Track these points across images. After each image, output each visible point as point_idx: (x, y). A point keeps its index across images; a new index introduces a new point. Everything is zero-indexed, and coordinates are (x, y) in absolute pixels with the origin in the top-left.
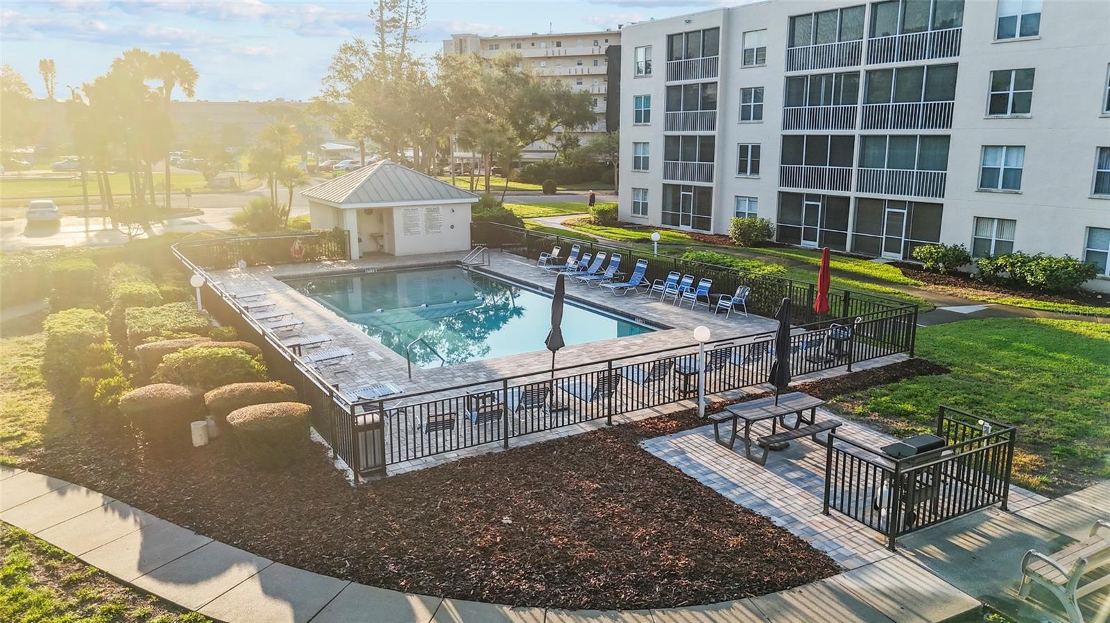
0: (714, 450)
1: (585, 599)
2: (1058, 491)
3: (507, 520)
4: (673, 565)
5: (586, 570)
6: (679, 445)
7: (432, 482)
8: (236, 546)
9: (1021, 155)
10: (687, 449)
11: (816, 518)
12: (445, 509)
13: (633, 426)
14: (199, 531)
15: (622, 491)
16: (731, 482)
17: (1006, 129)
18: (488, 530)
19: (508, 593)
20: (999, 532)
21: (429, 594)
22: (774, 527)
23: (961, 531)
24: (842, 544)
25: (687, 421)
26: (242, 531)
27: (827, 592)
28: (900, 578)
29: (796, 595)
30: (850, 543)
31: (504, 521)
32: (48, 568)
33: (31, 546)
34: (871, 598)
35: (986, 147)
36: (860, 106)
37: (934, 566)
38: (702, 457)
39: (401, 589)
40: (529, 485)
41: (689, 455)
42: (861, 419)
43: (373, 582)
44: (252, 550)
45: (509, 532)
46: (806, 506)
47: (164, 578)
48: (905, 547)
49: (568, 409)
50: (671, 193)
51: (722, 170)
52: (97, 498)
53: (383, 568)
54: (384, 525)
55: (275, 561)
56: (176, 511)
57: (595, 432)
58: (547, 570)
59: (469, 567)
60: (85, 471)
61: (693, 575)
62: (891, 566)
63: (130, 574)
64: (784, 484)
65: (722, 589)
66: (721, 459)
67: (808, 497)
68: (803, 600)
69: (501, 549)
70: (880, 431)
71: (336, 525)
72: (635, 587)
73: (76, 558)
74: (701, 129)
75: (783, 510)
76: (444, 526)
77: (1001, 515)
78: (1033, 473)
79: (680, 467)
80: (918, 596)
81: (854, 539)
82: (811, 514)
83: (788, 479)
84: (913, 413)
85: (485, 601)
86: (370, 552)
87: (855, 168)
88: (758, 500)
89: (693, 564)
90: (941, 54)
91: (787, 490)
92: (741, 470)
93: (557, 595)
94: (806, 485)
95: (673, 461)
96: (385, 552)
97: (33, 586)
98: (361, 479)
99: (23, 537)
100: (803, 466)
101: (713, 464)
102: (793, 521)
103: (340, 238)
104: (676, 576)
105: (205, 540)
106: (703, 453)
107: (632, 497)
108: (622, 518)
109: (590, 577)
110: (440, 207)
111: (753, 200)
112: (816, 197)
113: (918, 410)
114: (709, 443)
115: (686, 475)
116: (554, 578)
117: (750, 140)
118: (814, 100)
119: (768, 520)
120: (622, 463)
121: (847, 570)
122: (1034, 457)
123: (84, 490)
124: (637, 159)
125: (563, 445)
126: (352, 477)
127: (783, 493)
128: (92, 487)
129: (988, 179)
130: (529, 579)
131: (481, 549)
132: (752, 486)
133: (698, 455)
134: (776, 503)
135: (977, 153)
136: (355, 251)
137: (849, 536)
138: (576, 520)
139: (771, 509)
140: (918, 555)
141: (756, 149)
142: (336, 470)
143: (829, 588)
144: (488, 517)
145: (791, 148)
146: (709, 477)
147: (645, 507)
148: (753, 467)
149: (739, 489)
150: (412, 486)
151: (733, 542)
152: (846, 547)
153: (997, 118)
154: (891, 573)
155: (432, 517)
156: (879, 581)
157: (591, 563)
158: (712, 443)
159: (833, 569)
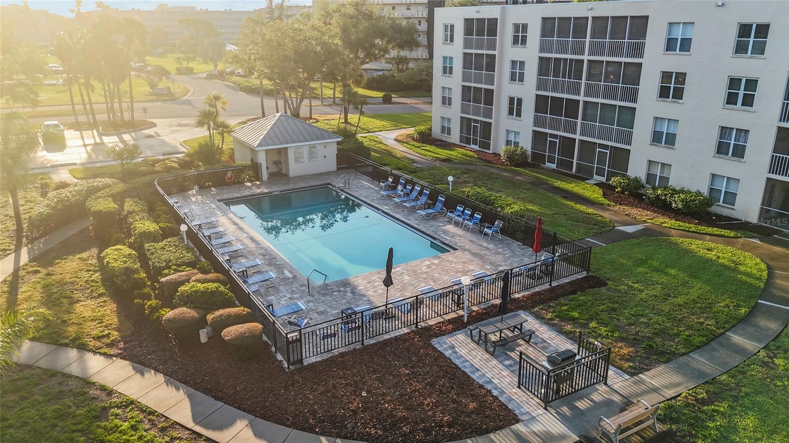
0: (470, 346)
1: (400, 439)
2: (636, 372)
3: (364, 394)
4: (442, 420)
5: (401, 423)
6: (452, 342)
7: (327, 369)
8: (235, 407)
9: (676, 124)
10: (456, 345)
11: (514, 390)
12: (334, 387)
13: (428, 329)
14: (217, 398)
15: (420, 375)
16: (476, 368)
17: (668, 108)
18: (355, 399)
19: (366, 435)
20: (599, 398)
21: (330, 436)
22: (493, 396)
23: (581, 398)
24: (523, 406)
25: (457, 325)
26: (237, 399)
27: (511, 434)
28: (546, 425)
29: (497, 435)
30: (527, 405)
31: (363, 395)
32: (150, 420)
33: (137, 407)
34: (530, 437)
35: (656, 118)
36: (583, 81)
37: (564, 419)
38: (463, 351)
39: (317, 433)
40: (374, 372)
41: (456, 349)
42: (548, 323)
43: (303, 429)
44: (244, 410)
45: (365, 401)
46: (510, 383)
47: (207, 427)
48: (552, 407)
49: (395, 317)
50: (466, 123)
51: (498, 111)
52: (161, 378)
53: (307, 422)
54: (305, 396)
55: (256, 417)
56: (203, 386)
57: (409, 334)
58: (384, 422)
59: (347, 421)
60: (150, 359)
61: (450, 425)
62: (543, 419)
63: (191, 425)
64: (501, 368)
65: (463, 433)
66: (472, 351)
67: (512, 377)
68: (499, 438)
69: (362, 411)
70: (557, 332)
71: (282, 396)
72: (423, 432)
73: (161, 414)
74: (485, 84)
75: (498, 385)
76: (334, 397)
77: (603, 387)
78: (627, 360)
79: (452, 358)
80: (551, 435)
81: (529, 403)
82: (511, 388)
83: (505, 366)
84: (577, 319)
85: (355, 440)
86: (300, 412)
87: (579, 121)
88: (487, 379)
89: (451, 419)
90: (633, 56)
91: (502, 372)
92: (481, 359)
93: (388, 437)
94: (512, 369)
95: (447, 353)
96: (307, 412)
97: (146, 430)
98: (291, 367)
99: (132, 402)
100: (513, 356)
101: (468, 355)
102: (502, 392)
103: (255, 167)
104: (443, 426)
105: (221, 404)
106: (464, 348)
107: (425, 379)
108: (420, 392)
109: (403, 427)
110: (317, 145)
111: (517, 133)
112: (555, 136)
113: (581, 316)
114: (467, 340)
115: (453, 363)
116: (387, 427)
117: (516, 95)
118: (556, 75)
119: (490, 391)
120: (422, 356)
121: (522, 421)
122: (631, 349)
123: (153, 371)
124: (444, 98)
125: (392, 343)
126: (286, 365)
127: (500, 374)
128: (157, 370)
129: (657, 137)
130: (375, 428)
131: (353, 411)
132: (486, 370)
133: (461, 349)
134: (496, 381)
135: (651, 121)
136: (265, 176)
137: (527, 401)
138: (397, 393)
139: (494, 384)
140: (557, 413)
141: (520, 101)
142: (277, 360)
143: (512, 431)
144: (355, 391)
145: (541, 103)
146: (465, 364)
147: (432, 385)
148: (488, 357)
149: (479, 372)
150: (317, 371)
151: (472, 406)
152: (525, 408)
153: (664, 101)
154: (542, 422)
155: (328, 392)
156: (537, 427)
157: (404, 419)
158: (469, 340)
159: (516, 420)
